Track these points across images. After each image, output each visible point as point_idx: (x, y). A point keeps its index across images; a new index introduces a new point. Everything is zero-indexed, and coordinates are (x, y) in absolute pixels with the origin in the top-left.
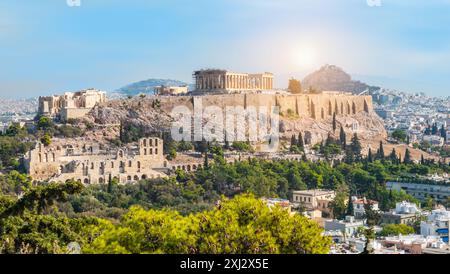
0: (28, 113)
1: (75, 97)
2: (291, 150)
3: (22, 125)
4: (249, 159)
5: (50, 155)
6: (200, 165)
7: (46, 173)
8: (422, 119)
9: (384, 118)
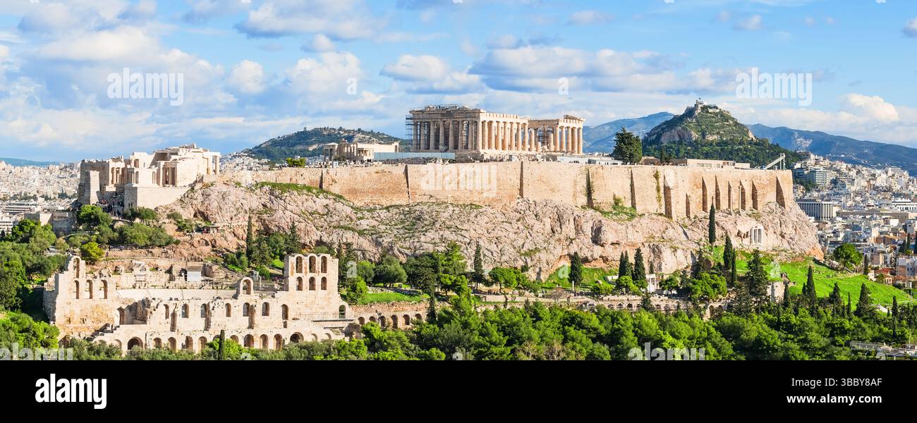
0: (63, 196)
1: (154, 163)
2: (619, 285)
3: (45, 219)
4: (527, 302)
5: (98, 284)
6: (418, 316)
7: (89, 323)
8: (894, 223)
9: (818, 218)
